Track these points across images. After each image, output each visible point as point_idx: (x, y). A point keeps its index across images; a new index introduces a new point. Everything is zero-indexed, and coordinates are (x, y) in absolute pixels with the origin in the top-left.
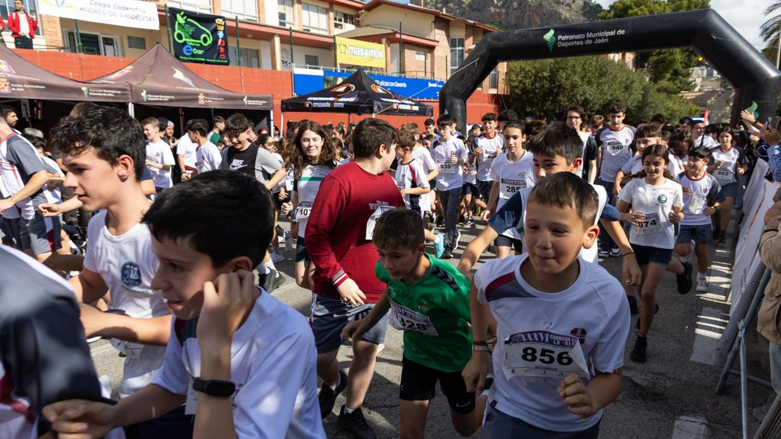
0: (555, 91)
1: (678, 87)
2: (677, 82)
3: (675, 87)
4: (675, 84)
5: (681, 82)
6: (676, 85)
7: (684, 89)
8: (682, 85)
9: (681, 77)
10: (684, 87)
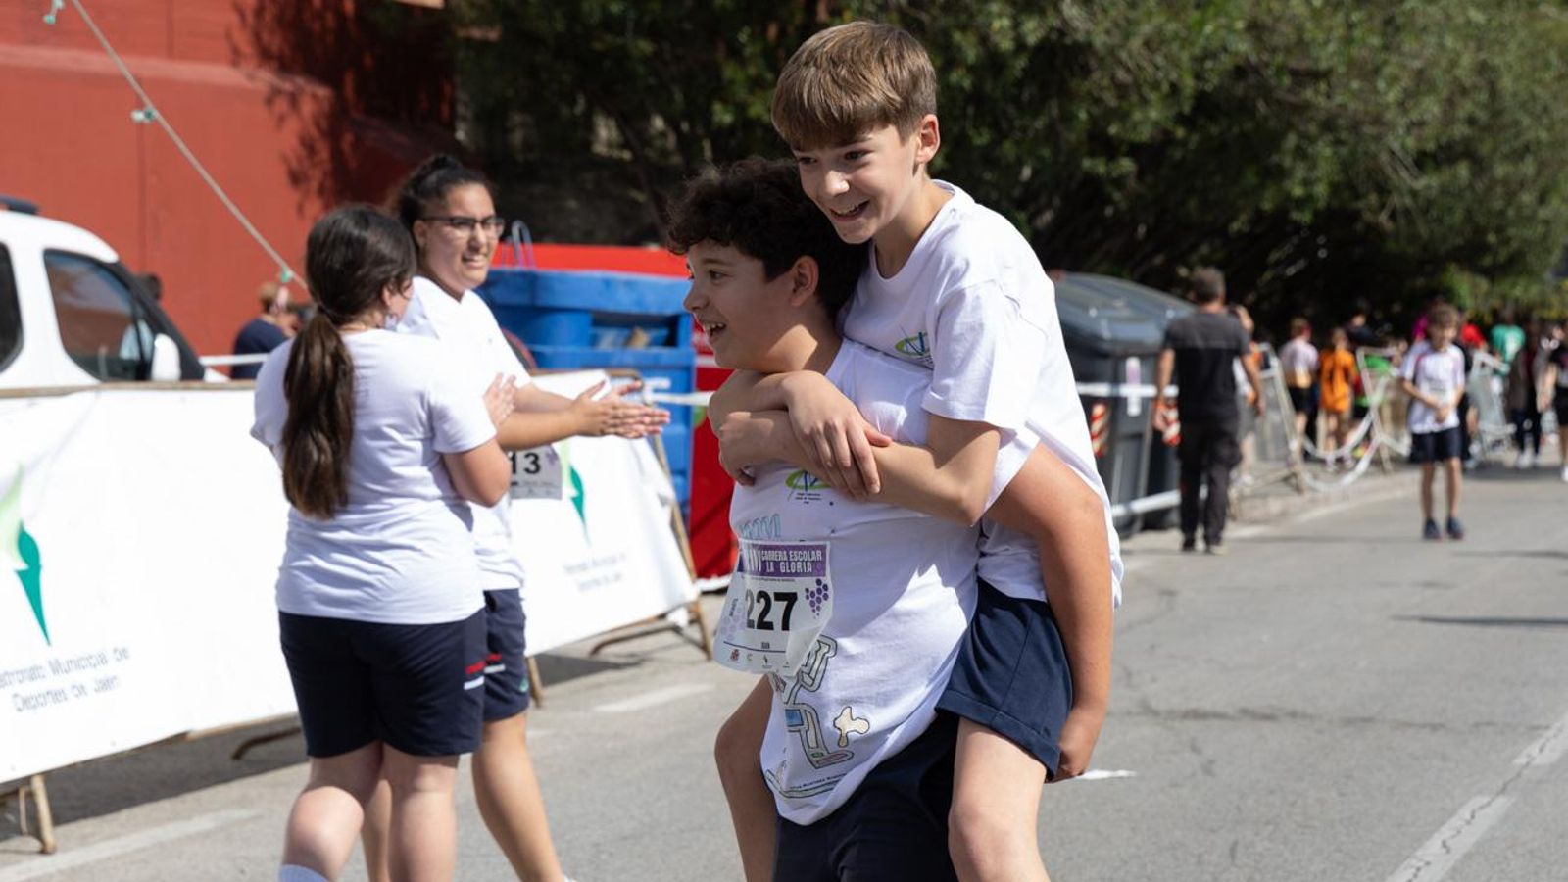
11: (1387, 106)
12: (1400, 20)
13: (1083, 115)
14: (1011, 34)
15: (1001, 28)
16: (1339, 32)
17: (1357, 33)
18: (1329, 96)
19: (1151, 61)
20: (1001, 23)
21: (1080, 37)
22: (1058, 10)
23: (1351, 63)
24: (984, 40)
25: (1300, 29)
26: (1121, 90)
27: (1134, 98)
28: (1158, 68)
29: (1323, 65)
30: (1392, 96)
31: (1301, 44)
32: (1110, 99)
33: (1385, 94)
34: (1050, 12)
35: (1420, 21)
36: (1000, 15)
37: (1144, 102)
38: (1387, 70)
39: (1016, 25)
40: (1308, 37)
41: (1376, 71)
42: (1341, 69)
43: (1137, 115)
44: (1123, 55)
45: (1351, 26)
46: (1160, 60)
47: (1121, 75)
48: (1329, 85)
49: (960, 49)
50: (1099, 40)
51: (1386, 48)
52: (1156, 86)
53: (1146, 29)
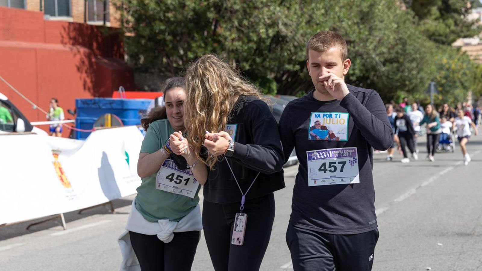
0: (211, 15)
1: (453, 32)
2: (451, 22)
3: (448, 30)
4: (448, 26)
5: (456, 24)
6: (449, 28)
7: (463, 34)
8: (459, 29)
9: (456, 16)
10: (462, 31)
11: (370, 50)
12: (374, 27)
13: (286, 54)
14: (265, 33)
15: (262, 32)
16: (357, 31)
17: (362, 31)
18: (354, 47)
19: (304, 40)
20: (262, 31)
21: (283, 34)
22: (278, 26)
23: (361, 39)
24: (258, 35)
25: (346, 30)
26: (295, 47)
27: (299, 49)
28: (305, 41)
29: (352, 39)
30: (371, 47)
31: (347, 34)
32: (293, 49)
33: (369, 47)
34: (276, 27)
35: (378, 27)
36: (262, 28)
37: (301, 50)
38: (370, 41)
39: (267, 31)
40: (348, 32)
41: (367, 40)
42: (357, 40)
43: (300, 54)
44: (296, 38)
45: (360, 29)
46: (305, 39)
47: (296, 44)
48: (354, 45)
49: (252, 37)
50: (289, 34)
51: (370, 34)
52: (304, 46)
53: (301, 31)
